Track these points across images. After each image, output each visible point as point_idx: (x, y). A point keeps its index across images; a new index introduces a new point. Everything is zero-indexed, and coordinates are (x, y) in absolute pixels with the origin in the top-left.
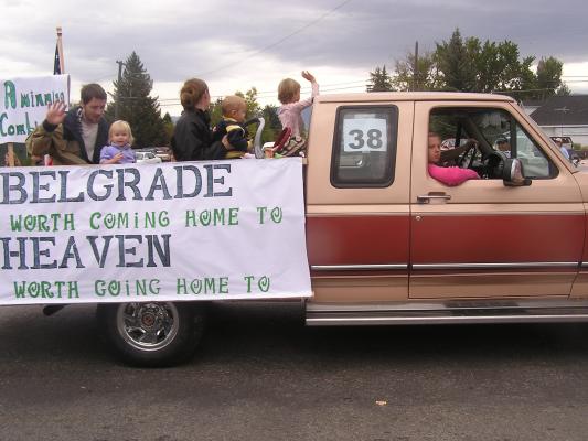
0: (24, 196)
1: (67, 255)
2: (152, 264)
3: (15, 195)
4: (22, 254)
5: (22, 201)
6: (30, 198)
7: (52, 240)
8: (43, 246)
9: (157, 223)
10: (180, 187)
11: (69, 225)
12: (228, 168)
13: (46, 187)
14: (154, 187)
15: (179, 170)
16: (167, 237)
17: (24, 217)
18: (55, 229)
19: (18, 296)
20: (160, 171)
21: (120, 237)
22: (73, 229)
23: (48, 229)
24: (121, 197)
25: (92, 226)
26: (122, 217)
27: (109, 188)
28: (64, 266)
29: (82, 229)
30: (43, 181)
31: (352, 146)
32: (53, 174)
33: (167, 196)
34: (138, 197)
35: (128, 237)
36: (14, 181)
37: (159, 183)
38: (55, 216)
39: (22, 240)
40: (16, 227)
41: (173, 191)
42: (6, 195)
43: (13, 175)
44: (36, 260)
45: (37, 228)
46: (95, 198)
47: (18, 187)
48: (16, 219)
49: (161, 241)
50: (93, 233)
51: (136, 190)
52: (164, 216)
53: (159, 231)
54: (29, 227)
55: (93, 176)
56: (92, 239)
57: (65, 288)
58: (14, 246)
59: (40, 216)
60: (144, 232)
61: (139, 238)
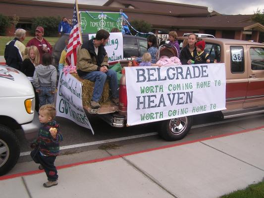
0: (145, 78)
1: (160, 102)
2: (187, 103)
3: (141, 78)
4: (144, 103)
5: (144, 81)
6: (147, 79)
7: (155, 96)
8: (152, 99)
9: (189, 88)
10: (194, 74)
11: (161, 90)
12: (207, 66)
13: (152, 75)
14: (187, 74)
15: (194, 67)
16: (192, 92)
17: (145, 87)
18: (156, 92)
19: (142, 120)
20: (188, 68)
21: (178, 93)
22: (163, 91)
23: (153, 92)
24: (177, 78)
25: (169, 89)
26: (179, 86)
27: (174, 74)
28: (159, 106)
29: (166, 91)
30: (151, 72)
31: (234, 59)
32: (155, 69)
33: (191, 77)
34: (183, 78)
35: (181, 93)
36: (141, 72)
37: (188, 72)
38: (156, 86)
39: (144, 97)
40: (143, 92)
41: (193, 76)
42: (138, 78)
43: (141, 70)
44: (149, 105)
45: (150, 92)
46: (170, 79)
47: (143, 75)
48: (142, 88)
49: (190, 94)
50: (169, 92)
51: (182, 75)
52: (191, 85)
53: (189, 90)
54: (147, 91)
55: (168, 70)
56: (169, 95)
57: (159, 115)
58: (141, 100)
59: (151, 87)
60: (185, 91)
61: (184, 93)
